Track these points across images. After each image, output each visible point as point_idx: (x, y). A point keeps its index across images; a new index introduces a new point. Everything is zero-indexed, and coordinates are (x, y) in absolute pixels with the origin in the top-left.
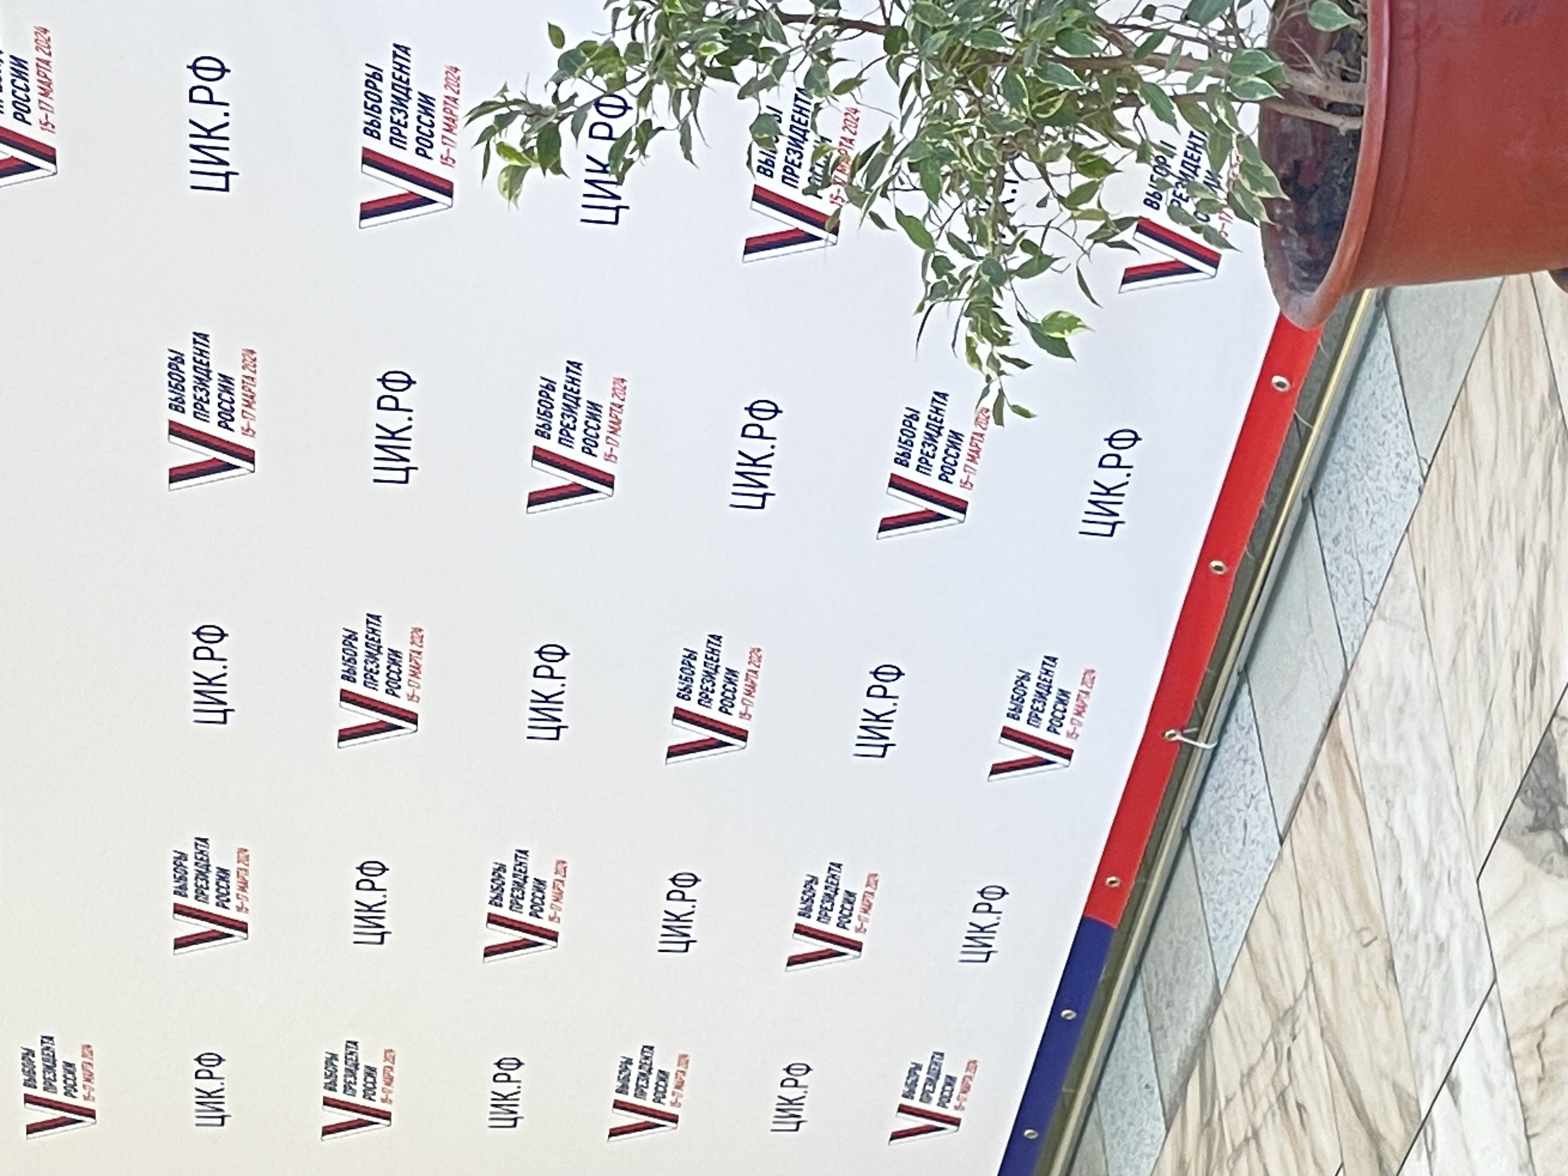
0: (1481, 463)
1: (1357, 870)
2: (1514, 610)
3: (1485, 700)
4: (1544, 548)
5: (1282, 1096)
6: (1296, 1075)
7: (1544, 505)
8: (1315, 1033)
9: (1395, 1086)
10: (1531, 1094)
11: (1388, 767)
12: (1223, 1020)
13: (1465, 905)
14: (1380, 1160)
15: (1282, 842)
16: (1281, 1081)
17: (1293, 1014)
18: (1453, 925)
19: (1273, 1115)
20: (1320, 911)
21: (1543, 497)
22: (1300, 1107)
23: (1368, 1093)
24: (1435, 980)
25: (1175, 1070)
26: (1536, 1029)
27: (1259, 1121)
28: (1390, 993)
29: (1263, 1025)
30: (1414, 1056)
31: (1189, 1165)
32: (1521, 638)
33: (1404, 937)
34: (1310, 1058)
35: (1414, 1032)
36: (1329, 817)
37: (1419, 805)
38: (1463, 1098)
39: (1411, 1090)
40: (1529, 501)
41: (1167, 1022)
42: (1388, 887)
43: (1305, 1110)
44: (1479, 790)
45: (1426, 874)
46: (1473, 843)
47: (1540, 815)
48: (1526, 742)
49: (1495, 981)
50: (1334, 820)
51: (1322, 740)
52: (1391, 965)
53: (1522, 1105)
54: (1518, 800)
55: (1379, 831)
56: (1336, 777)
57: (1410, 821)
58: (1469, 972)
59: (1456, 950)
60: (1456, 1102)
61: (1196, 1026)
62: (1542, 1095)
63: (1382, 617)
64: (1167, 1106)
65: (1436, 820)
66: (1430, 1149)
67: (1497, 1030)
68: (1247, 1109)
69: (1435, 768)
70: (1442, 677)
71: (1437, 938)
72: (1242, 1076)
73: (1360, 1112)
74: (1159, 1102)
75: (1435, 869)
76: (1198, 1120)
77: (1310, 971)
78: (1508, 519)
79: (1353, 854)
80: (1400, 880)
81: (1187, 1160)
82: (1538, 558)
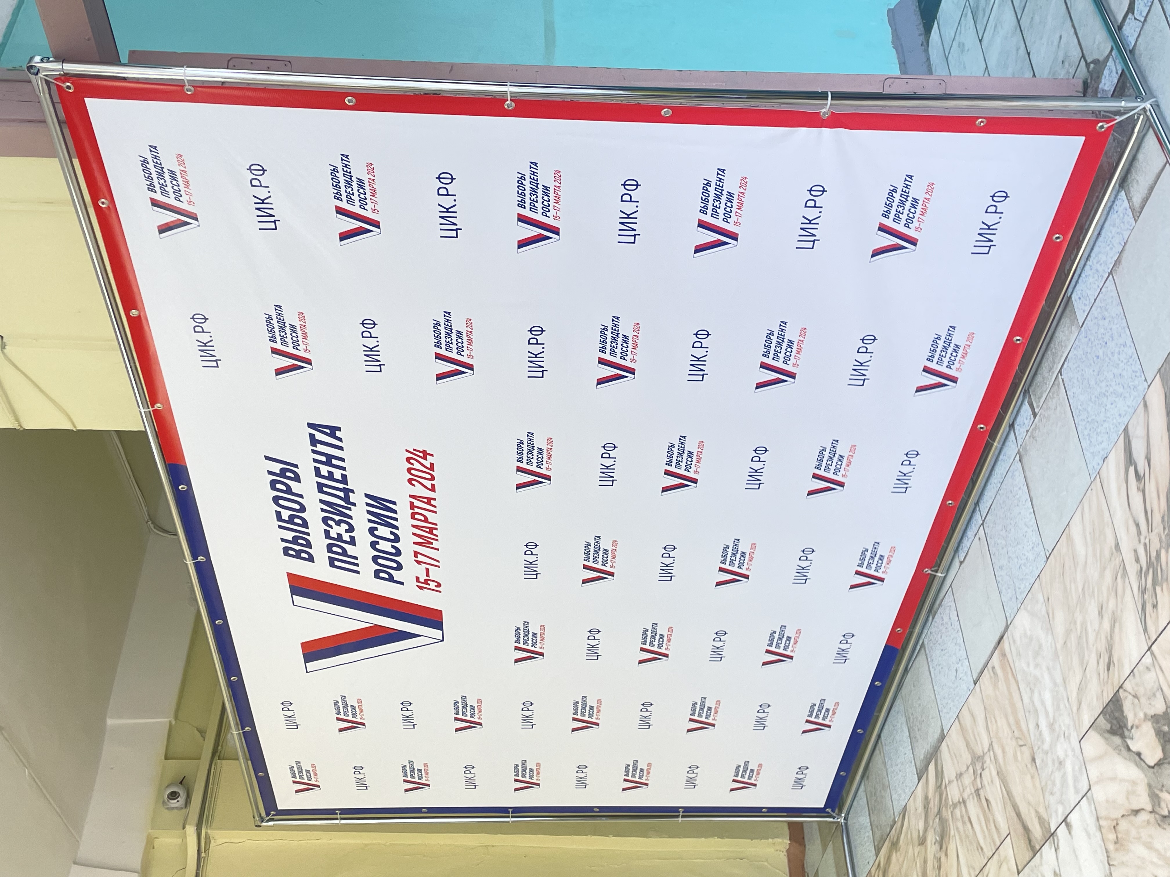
0: (1078, 563)
1: (1015, 712)
2: (1098, 633)
3: (1082, 666)
4: (1113, 613)
5: (977, 791)
6: (984, 786)
7: (1113, 594)
8: (994, 773)
9: (1037, 812)
10: (1111, 847)
11: (1030, 675)
12: (946, 748)
13: (1073, 750)
14: (1030, 841)
15: (975, 684)
16: (977, 785)
17: (983, 759)
18: (1067, 756)
19: (973, 798)
20: (996, 721)
21: (1112, 590)
22: (987, 800)
23: (1023, 809)
24: (1057, 776)
25: (922, 757)
26: (1113, 820)
27: (966, 797)
28: (1033, 770)
29: (967, 758)
30: (1047, 804)
31: (930, 800)
32: (1102, 645)
33: (1040, 750)
34: (992, 781)
35: (1047, 794)
36: (1000, 683)
37: (1047, 696)
38: (1073, 832)
39: (1046, 818)
40: (1104, 589)
41: (918, 737)
42: (1032, 727)
43: (990, 802)
44: (1080, 704)
45: (1051, 726)
46: (1077, 725)
47: (1114, 727)
48: (1105, 694)
49: (1090, 789)
50: (1002, 685)
51: (995, 648)
52: (1034, 760)
53: (1106, 849)
54: (1101, 716)
55: (1026, 700)
56: (1003, 668)
57: (1043, 703)
58: (1076, 780)
59: (1069, 766)
60: (1070, 833)
61: (932, 744)
62: (1117, 850)
63: (1026, 609)
64: (918, 771)
65: (1057, 708)
66: (1056, 846)
67: (1091, 811)
68: (960, 790)
69: (1055, 684)
70: (1059, 646)
71: (1058, 758)
72: (957, 775)
73: (1019, 815)
74: (915, 767)
75: (1057, 727)
76: (934, 783)
77: (991, 744)
78: (1093, 591)
79: (1013, 705)
80: (1038, 725)
81: (929, 798)
82: (1110, 617)
